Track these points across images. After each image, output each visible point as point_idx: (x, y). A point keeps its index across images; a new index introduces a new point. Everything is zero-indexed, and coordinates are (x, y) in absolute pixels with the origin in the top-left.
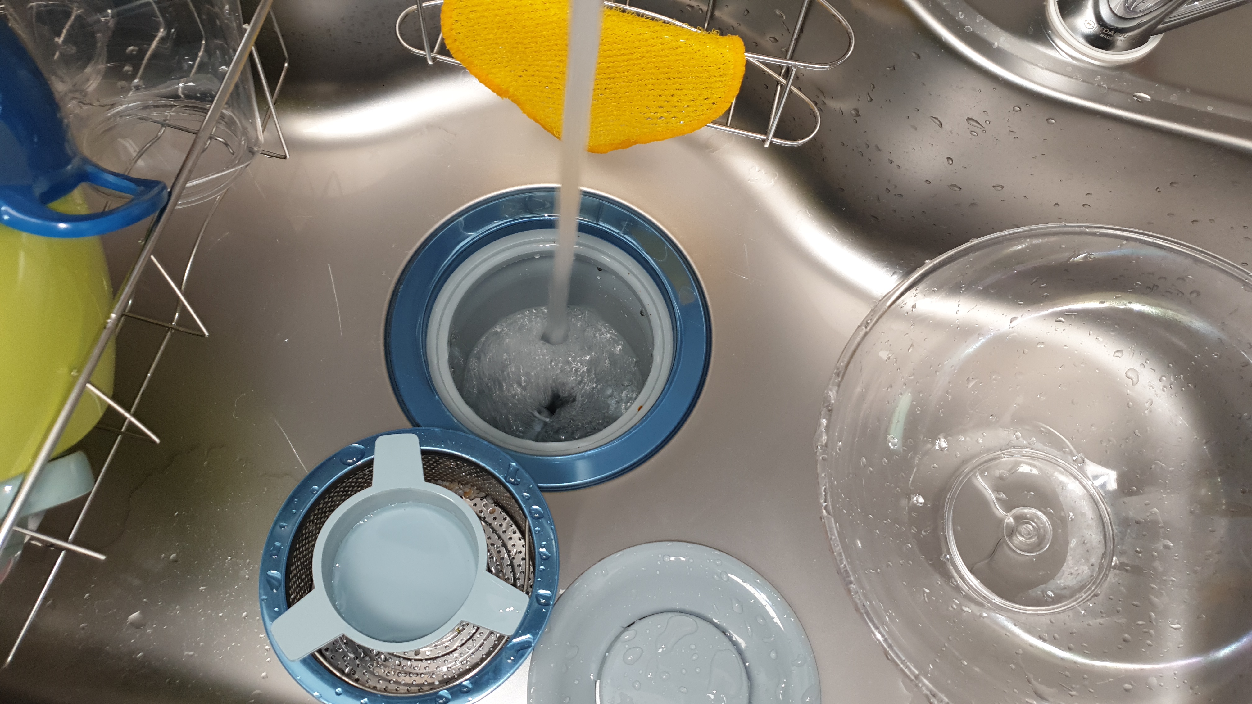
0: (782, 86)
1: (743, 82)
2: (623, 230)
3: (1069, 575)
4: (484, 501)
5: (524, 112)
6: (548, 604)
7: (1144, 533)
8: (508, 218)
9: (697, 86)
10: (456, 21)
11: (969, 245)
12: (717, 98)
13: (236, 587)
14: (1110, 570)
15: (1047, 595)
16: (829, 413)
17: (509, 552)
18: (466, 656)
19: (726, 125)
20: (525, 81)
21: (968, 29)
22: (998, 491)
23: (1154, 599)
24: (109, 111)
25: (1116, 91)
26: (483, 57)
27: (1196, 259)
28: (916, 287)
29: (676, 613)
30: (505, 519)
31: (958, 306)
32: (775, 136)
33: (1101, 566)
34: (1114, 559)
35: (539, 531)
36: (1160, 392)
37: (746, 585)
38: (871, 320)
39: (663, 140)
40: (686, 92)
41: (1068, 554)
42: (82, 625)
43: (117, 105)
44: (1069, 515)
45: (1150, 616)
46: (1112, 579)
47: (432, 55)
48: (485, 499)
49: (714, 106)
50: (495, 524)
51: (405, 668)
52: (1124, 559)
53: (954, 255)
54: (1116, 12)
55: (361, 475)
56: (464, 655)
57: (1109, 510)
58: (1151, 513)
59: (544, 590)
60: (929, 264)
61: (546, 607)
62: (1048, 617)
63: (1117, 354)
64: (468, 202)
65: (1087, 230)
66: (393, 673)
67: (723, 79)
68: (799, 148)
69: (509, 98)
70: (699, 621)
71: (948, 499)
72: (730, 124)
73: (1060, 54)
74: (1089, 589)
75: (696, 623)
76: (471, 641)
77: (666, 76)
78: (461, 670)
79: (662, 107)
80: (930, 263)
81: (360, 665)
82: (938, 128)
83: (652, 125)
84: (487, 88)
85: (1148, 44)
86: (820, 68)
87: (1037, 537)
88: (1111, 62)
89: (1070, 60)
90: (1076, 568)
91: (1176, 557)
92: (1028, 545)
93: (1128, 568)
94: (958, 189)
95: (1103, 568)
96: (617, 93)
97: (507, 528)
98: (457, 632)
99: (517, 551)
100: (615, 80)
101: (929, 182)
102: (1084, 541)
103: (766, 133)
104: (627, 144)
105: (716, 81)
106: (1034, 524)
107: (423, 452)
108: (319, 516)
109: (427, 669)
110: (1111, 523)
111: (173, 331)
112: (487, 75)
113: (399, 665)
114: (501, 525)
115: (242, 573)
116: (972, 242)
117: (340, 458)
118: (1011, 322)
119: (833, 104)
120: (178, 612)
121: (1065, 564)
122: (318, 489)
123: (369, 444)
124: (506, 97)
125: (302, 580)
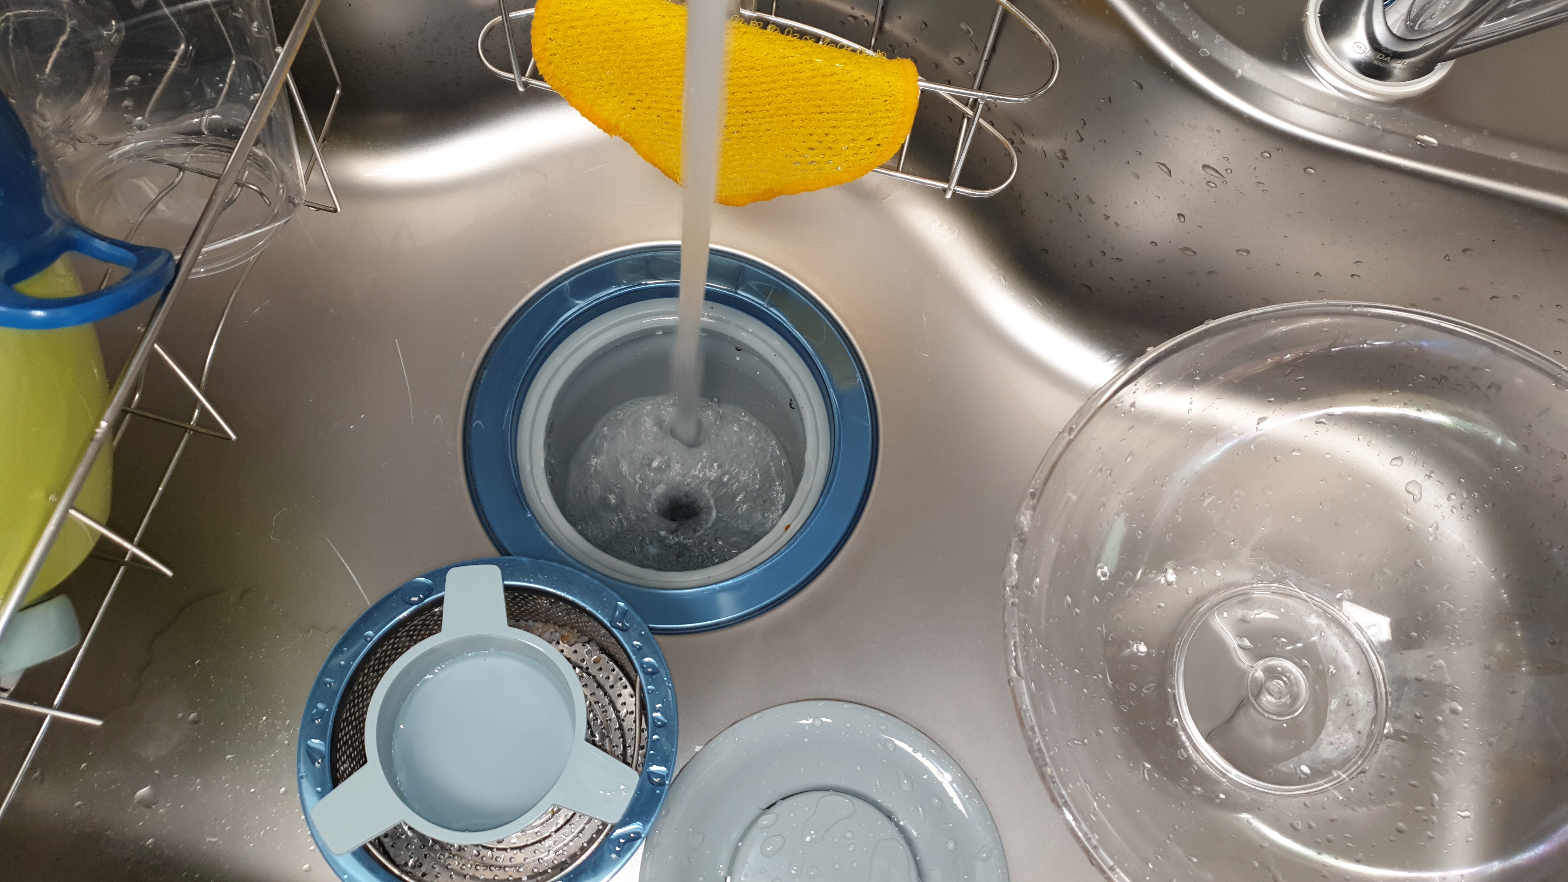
0: (969, 119)
1: (916, 118)
2: (767, 300)
3: (1328, 744)
4: (587, 647)
5: (639, 153)
6: (663, 784)
7: (1426, 693)
8: (625, 284)
9: (857, 124)
10: (551, 39)
11: (1204, 328)
12: (882, 139)
13: (272, 755)
14: (1381, 740)
15: (1301, 770)
16: (1021, 544)
17: (617, 711)
18: (562, 843)
19: (897, 170)
20: (639, 115)
21: (1204, 52)
22: (1241, 637)
23: (1438, 776)
24: (112, 151)
25: (1393, 133)
26: (586, 85)
27: (1493, 348)
28: (1136, 382)
29: (828, 792)
30: (613, 670)
31: (1191, 404)
32: (959, 184)
33: (1370, 735)
34: (1388, 724)
35: (653, 691)
36: (1447, 513)
37: (919, 756)
38: (1076, 424)
39: (815, 190)
40: (843, 130)
41: (1328, 718)
42: (78, 803)
43: (122, 144)
44: (1329, 669)
45: (1432, 798)
46: (1385, 751)
47: (523, 79)
48: (588, 645)
49: (880, 148)
50: (600, 676)
51: (484, 859)
52: (1400, 726)
53: (1185, 340)
54: (1395, 32)
55: (429, 616)
56: (560, 843)
57: (1382, 662)
58: (1435, 666)
59: (658, 765)
60: (1152, 353)
61: (660, 788)
62: (1302, 799)
63: (1394, 462)
64: (571, 263)
65: (1355, 310)
66: (469, 866)
67: (890, 115)
68: (991, 199)
69: (620, 135)
70: (857, 802)
71: (1179, 646)
72: (902, 168)
73: (1322, 83)
74: (1355, 763)
75: (853, 804)
76: (568, 826)
77: (818, 110)
78: (556, 862)
79: (813, 150)
80: (1154, 352)
81: (428, 856)
82: (1166, 176)
83: (801, 171)
84: (591, 123)
85: (1436, 73)
86: (1015, 101)
87: (1289, 696)
88: (1389, 95)
89: (1335, 93)
90: (1338, 736)
91: (1466, 725)
92: (1278, 706)
93: (1404, 737)
94: (1192, 254)
95: (1374, 738)
96: (756, 130)
97: (616, 682)
98: (550, 815)
99: (627, 711)
100: (753, 115)
101: (1154, 244)
102: (1348, 701)
103: (948, 180)
104: (770, 194)
105: (882, 117)
106: (1285, 679)
107: (507, 588)
108: (376, 668)
109: (513, 860)
110: (1384, 679)
111: (192, 432)
112: (592, 107)
113: (477, 856)
114: (608, 678)
115: (280, 737)
116: (1207, 324)
117: (400, 596)
118: (1258, 424)
119: (1034, 143)
120: (198, 787)
121: (1323, 731)
122: (373, 635)
123: (439, 577)
124: (616, 135)
125: (354, 750)
